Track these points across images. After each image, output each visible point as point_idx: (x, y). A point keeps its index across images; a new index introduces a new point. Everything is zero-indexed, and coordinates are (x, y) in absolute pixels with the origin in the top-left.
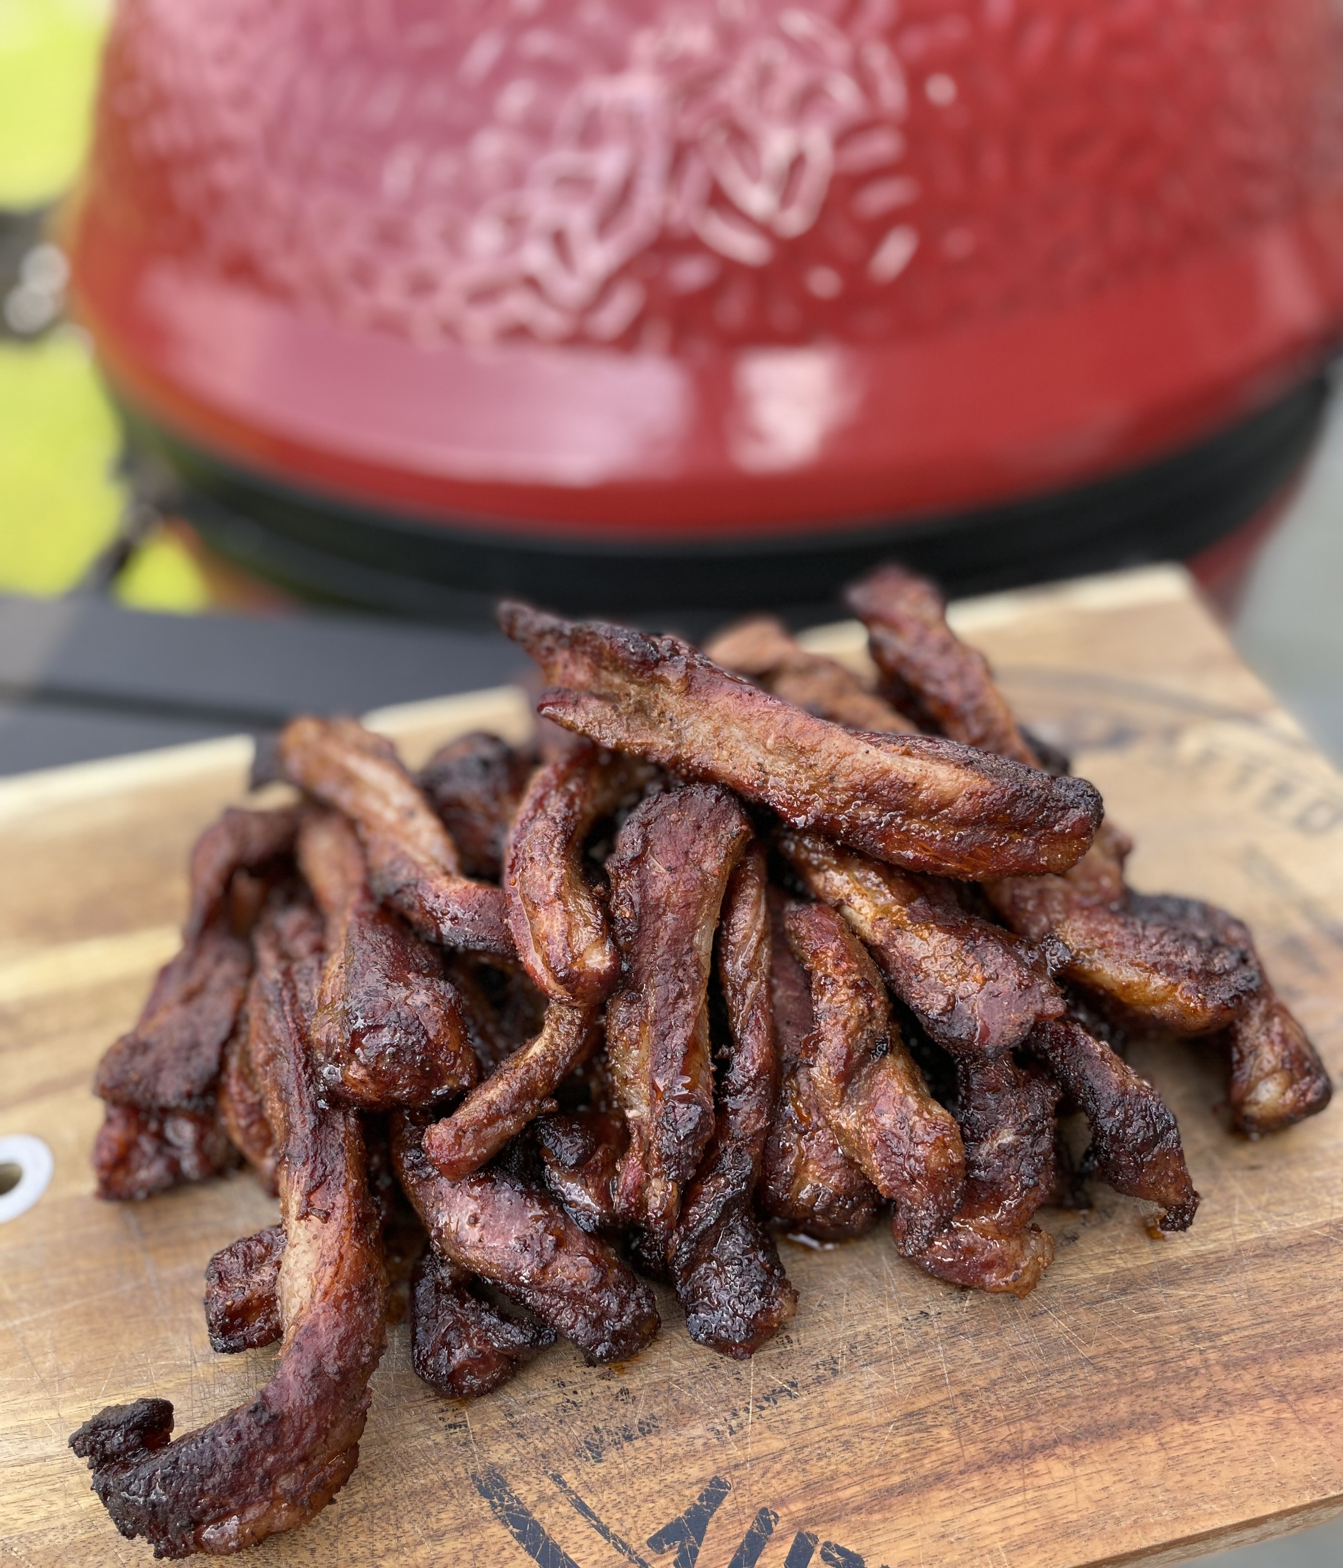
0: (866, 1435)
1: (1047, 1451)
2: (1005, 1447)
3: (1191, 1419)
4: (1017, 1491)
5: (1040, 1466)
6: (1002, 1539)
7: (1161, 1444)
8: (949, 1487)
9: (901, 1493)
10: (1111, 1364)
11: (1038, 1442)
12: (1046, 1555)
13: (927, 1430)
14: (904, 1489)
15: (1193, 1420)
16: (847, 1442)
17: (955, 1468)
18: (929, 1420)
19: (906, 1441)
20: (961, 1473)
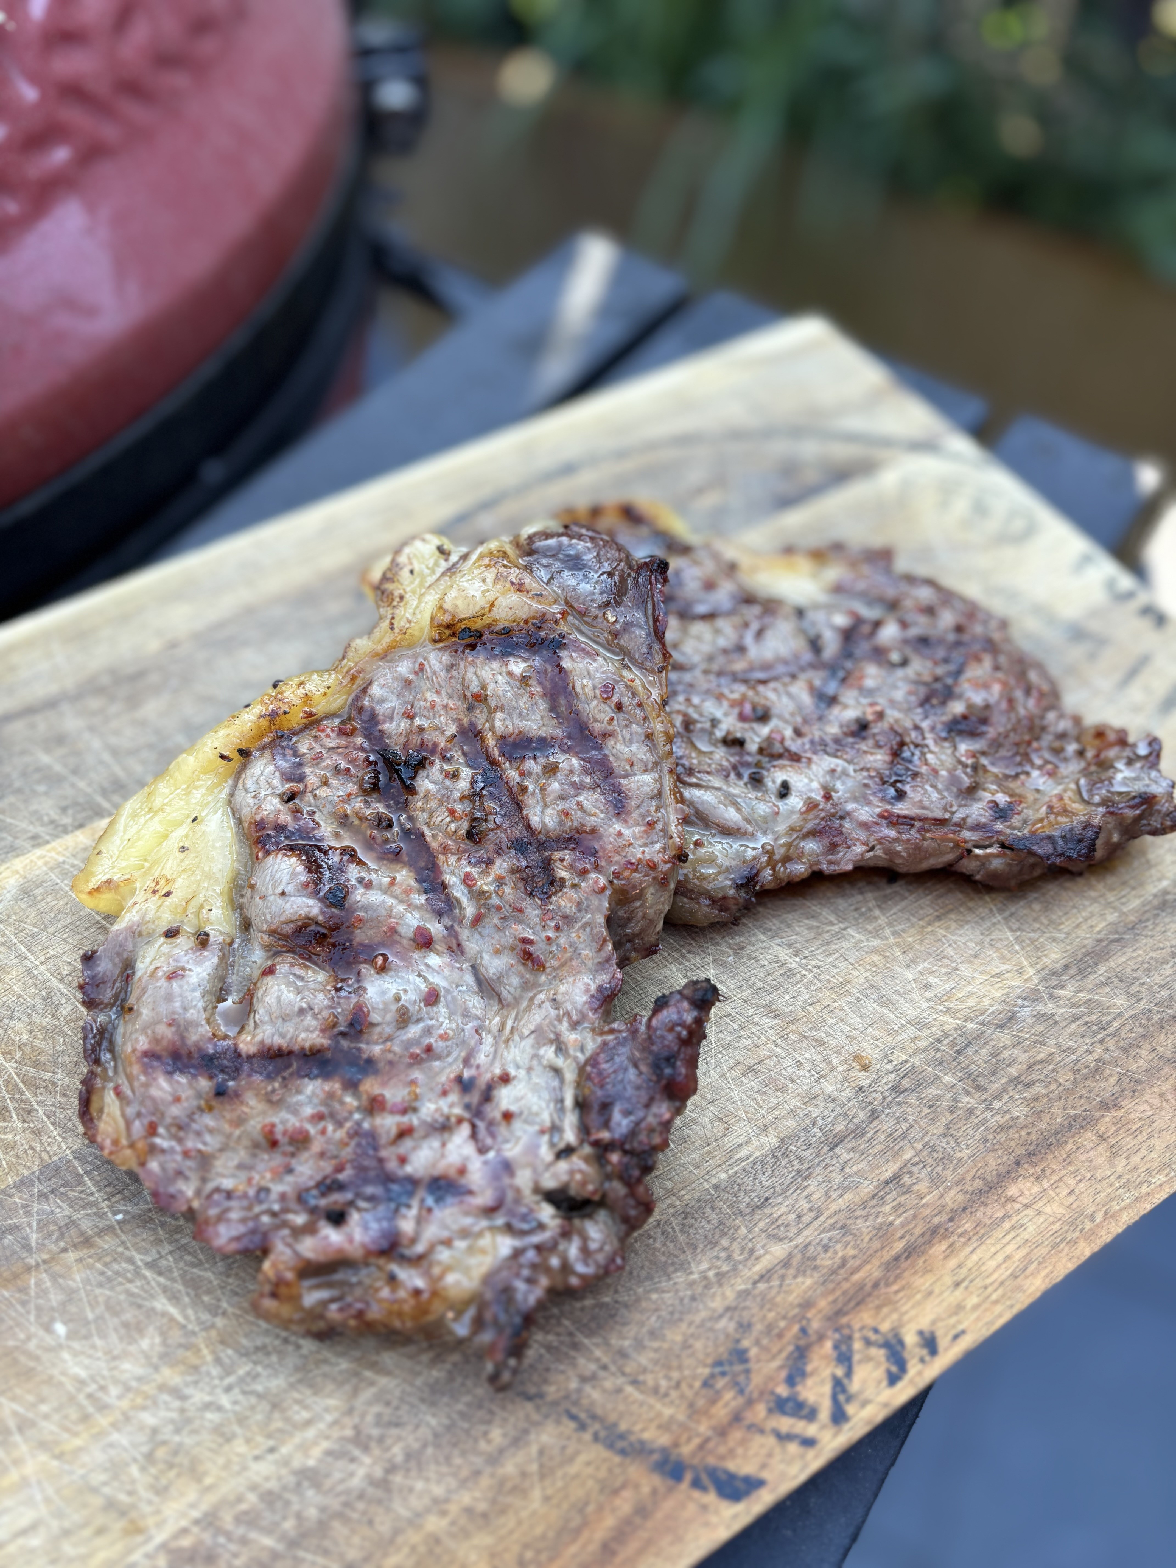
0: (858, 1213)
1: (1013, 1175)
2: (978, 1184)
3: (1115, 1105)
4: (1002, 1220)
5: (1012, 1191)
6: (1007, 1269)
7: (1101, 1136)
8: (945, 1237)
9: (907, 1258)
10: (1034, 1076)
11: (1002, 1169)
12: (1047, 1270)
13: (908, 1191)
14: (910, 1252)
15: (1117, 1106)
16: (842, 1227)
17: (944, 1218)
18: (906, 1179)
19: (894, 1207)
20: (951, 1220)
